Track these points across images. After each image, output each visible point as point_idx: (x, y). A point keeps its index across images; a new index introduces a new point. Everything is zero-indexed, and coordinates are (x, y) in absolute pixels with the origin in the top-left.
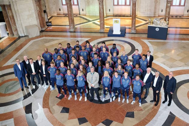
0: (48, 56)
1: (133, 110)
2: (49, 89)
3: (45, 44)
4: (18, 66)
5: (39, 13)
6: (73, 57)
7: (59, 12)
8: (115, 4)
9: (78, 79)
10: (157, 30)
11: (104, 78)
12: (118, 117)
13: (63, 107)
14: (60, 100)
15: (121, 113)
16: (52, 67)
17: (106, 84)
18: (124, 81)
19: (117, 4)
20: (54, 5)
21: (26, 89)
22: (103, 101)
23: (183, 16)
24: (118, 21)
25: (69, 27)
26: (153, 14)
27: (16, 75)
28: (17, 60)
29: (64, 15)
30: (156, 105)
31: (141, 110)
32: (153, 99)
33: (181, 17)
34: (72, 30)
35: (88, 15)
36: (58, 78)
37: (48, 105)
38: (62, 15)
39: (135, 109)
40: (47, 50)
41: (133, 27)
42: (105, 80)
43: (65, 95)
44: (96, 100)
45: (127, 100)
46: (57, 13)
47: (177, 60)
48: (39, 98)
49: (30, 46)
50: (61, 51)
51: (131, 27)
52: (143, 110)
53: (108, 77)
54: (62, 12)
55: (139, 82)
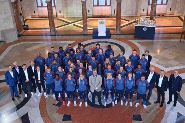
0: (41, 61)
1: (139, 112)
2: (43, 96)
3: (26, 49)
4: (10, 73)
5: (16, 16)
6: (69, 61)
7: (34, 14)
8: (95, 5)
9: (79, 83)
10: (145, 29)
11: (107, 80)
12: (126, 121)
13: (63, 115)
14: (59, 107)
15: (127, 117)
16: (48, 73)
17: (109, 87)
18: (128, 82)
19: (96, 5)
20: (28, 7)
21: (17, 99)
22: (105, 105)
23: (166, 15)
24: (104, 22)
25: (49, 30)
26: (135, 13)
27: (8, 84)
28: (9, 67)
29: (39, 17)
30: (161, 106)
31: (147, 112)
32: (157, 100)
33: (164, 16)
34: (53, 33)
35: (66, 17)
36: (57, 83)
37: (47, 113)
38: (38, 17)
39: (140, 112)
40: (40, 54)
41: (118, 28)
42: (108, 82)
43: (64, 102)
44: (97, 105)
45: (131, 103)
46: (32, 16)
47: (171, 60)
48: (34, 106)
49: (9, 51)
50: (55, 55)
51: (115, 28)
52: (149, 111)
53: (111, 79)
54: (38, 15)
55: (145, 83)
